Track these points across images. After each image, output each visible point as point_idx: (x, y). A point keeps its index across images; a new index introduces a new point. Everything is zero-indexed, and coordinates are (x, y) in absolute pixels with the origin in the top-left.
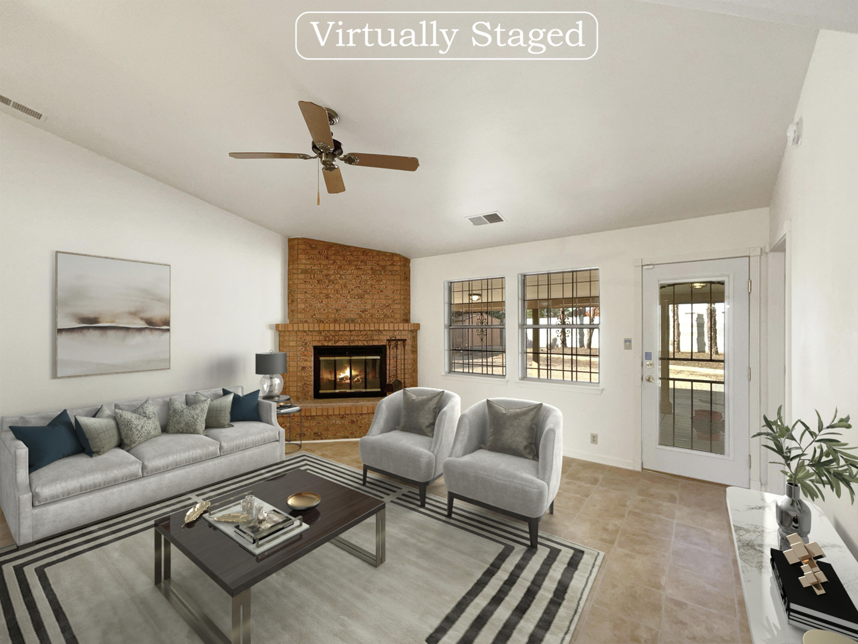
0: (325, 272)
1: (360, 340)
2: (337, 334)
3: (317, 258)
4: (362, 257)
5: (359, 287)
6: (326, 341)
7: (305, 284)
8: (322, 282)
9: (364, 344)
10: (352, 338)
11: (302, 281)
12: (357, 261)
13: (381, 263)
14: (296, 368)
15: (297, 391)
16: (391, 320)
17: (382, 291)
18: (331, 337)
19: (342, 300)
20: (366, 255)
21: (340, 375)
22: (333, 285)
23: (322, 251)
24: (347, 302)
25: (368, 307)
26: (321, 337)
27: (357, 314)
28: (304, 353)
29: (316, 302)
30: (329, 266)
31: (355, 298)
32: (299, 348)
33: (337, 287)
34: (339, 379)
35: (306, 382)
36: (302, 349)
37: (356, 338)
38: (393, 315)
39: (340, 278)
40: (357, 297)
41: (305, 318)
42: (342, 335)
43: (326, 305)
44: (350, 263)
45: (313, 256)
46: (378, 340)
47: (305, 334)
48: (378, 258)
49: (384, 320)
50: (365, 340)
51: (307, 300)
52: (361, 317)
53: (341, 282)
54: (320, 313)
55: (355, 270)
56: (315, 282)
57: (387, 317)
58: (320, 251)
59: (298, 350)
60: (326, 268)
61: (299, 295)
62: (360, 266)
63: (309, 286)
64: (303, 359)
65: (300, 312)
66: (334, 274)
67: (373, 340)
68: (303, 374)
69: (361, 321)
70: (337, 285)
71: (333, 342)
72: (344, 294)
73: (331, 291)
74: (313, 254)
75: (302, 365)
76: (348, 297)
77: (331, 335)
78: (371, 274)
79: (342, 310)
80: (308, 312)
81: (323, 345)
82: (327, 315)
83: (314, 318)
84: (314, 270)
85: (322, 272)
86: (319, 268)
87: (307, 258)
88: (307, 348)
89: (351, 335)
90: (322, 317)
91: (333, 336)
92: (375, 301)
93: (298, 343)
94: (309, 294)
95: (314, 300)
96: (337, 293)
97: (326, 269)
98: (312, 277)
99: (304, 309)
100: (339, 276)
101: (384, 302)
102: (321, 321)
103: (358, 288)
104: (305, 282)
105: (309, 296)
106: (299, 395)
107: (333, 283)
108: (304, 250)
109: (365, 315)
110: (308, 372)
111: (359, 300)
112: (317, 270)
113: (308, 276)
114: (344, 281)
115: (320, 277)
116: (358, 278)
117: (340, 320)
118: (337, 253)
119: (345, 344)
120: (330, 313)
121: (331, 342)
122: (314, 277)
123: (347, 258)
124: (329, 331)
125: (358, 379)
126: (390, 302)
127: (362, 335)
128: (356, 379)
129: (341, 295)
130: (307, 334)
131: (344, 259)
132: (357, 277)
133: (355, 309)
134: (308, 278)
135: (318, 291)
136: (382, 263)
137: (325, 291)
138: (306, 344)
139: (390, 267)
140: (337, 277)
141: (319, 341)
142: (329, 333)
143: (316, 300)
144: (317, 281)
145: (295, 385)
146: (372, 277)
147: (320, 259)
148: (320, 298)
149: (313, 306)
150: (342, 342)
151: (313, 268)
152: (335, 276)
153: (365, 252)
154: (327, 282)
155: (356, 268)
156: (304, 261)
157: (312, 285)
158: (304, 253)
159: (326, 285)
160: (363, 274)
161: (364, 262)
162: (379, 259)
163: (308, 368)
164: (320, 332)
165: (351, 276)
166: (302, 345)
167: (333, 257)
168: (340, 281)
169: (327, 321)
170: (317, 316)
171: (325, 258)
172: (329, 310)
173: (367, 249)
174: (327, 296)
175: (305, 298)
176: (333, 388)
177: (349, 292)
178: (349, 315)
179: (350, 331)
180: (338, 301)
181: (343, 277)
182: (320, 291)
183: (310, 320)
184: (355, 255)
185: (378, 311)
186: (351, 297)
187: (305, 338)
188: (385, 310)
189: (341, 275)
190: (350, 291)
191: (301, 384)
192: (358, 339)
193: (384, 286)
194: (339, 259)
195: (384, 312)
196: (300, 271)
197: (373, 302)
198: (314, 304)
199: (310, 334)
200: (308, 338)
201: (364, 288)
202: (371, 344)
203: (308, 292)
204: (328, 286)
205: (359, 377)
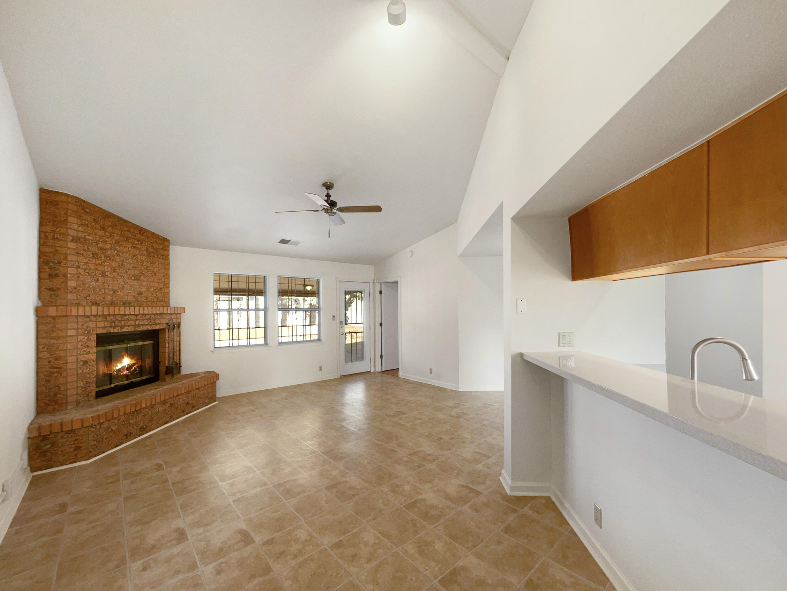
0: (101, 245)
1: (144, 325)
2: (123, 319)
3: (92, 226)
4: (138, 236)
5: (136, 267)
6: (111, 327)
7: (77, 256)
8: (97, 256)
9: (148, 328)
10: (137, 323)
11: (73, 252)
12: (134, 239)
13: (154, 245)
14: (75, 364)
15: (77, 394)
16: (162, 304)
17: (155, 274)
18: (117, 323)
19: (119, 280)
20: (142, 234)
21: (117, 366)
22: (111, 262)
23: (98, 220)
24: (125, 282)
25: (144, 289)
26: (106, 323)
27: (133, 297)
28: (86, 344)
29: (90, 280)
30: (106, 239)
31: (132, 278)
32: (80, 338)
33: (114, 264)
34: (116, 371)
35: (88, 380)
36: (84, 339)
37: (141, 323)
38: (163, 299)
39: (117, 255)
40: (133, 278)
41: (77, 299)
42: (128, 319)
43: (103, 284)
44: (127, 239)
45: (87, 223)
46: (159, 324)
47: (88, 319)
48: (152, 239)
49: (157, 303)
50: (148, 325)
51: (80, 276)
52: (137, 300)
53: (118, 259)
54: (95, 294)
55: (131, 248)
56: (89, 255)
57: (159, 301)
58: (96, 218)
59: (79, 340)
60: (102, 240)
61: (69, 269)
62: (137, 245)
63: (81, 259)
64: (85, 351)
65: (71, 292)
66: (110, 249)
67: (156, 324)
68: (85, 371)
69: (137, 304)
70: (114, 262)
71: (119, 328)
72: (121, 273)
73: (108, 269)
74: (87, 220)
75: (83, 359)
76: (126, 277)
77: (117, 320)
78: (146, 255)
79: (119, 292)
80: (82, 291)
81: (108, 332)
82: (104, 296)
83: (88, 300)
84: (89, 240)
85: (97, 244)
86: (94, 239)
87: (79, 223)
88: (90, 337)
89: (137, 320)
90: (99, 299)
91: (120, 321)
92: (150, 284)
93: (80, 331)
94: (82, 269)
95: (89, 277)
96: (114, 271)
97: (102, 242)
98: (86, 249)
99: (75, 288)
100: (116, 252)
101: (157, 285)
102: (96, 303)
103: (134, 268)
104: (77, 253)
105: (81, 271)
106: (79, 398)
107: (110, 259)
108: (76, 212)
109: (141, 298)
110: (91, 367)
111: (136, 281)
112: (92, 240)
113: (80, 246)
114: (122, 259)
115: (95, 249)
116: (134, 258)
117: (117, 302)
118: (114, 225)
119: (131, 329)
120: (107, 294)
121: (117, 329)
122: (88, 249)
123: (124, 234)
124: (114, 315)
125: (135, 368)
126: (162, 285)
127: (146, 319)
128: (133, 369)
129: (118, 275)
130: (89, 320)
131: (121, 234)
132: (134, 256)
133: (132, 290)
134: (80, 248)
135: (93, 267)
136: (156, 246)
137: (101, 268)
138: (89, 332)
139: (161, 251)
140: (114, 253)
141: (104, 327)
142: (115, 318)
143: (91, 278)
144: (92, 254)
145: (75, 386)
146: (147, 258)
147: (96, 228)
148: (96, 275)
149: (87, 286)
150: (128, 327)
151: (87, 237)
152: (112, 252)
153: (142, 231)
154: (103, 257)
155: (133, 246)
156: (76, 226)
157: (85, 259)
158: (75, 216)
159: (102, 261)
160: (139, 254)
161: (140, 241)
162: (153, 241)
163: (91, 362)
164: (105, 316)
165: (128, 255)
166: (84, 334)
167: (110, 229)
168: (117, 257)
169: (103, 303)
170: (92, 297)
171: (101, 228)
172: (106, 291)
173: (144, 228)
174: (104, 274)
175: (77, 274)
176: (108, 383)
177: (126, 272)
178: (126, 297)
179: (136, 315)
180: (115, 280)
181: (120, 254)
182: (96, 267)
183: (84, 303)
184: (132, 232)
185: (152, 294)
186: (128, 278)
187: (88, 324)
188: (157, 294)
189: (118, 252)
190: (128, 270)
191: (82, 384)
192: (143, 323)
193: (157, 269)
194: (117, 233)
195: (157, 296)
196: (70, 238)
197: (148, 285)
198: (88, 282)
199: (94, 319)
200: (92, 325)
201: (139, 269)
202: (154, 328)
203: (81, 267)
204: (104, 262)
205: (136, 366)
